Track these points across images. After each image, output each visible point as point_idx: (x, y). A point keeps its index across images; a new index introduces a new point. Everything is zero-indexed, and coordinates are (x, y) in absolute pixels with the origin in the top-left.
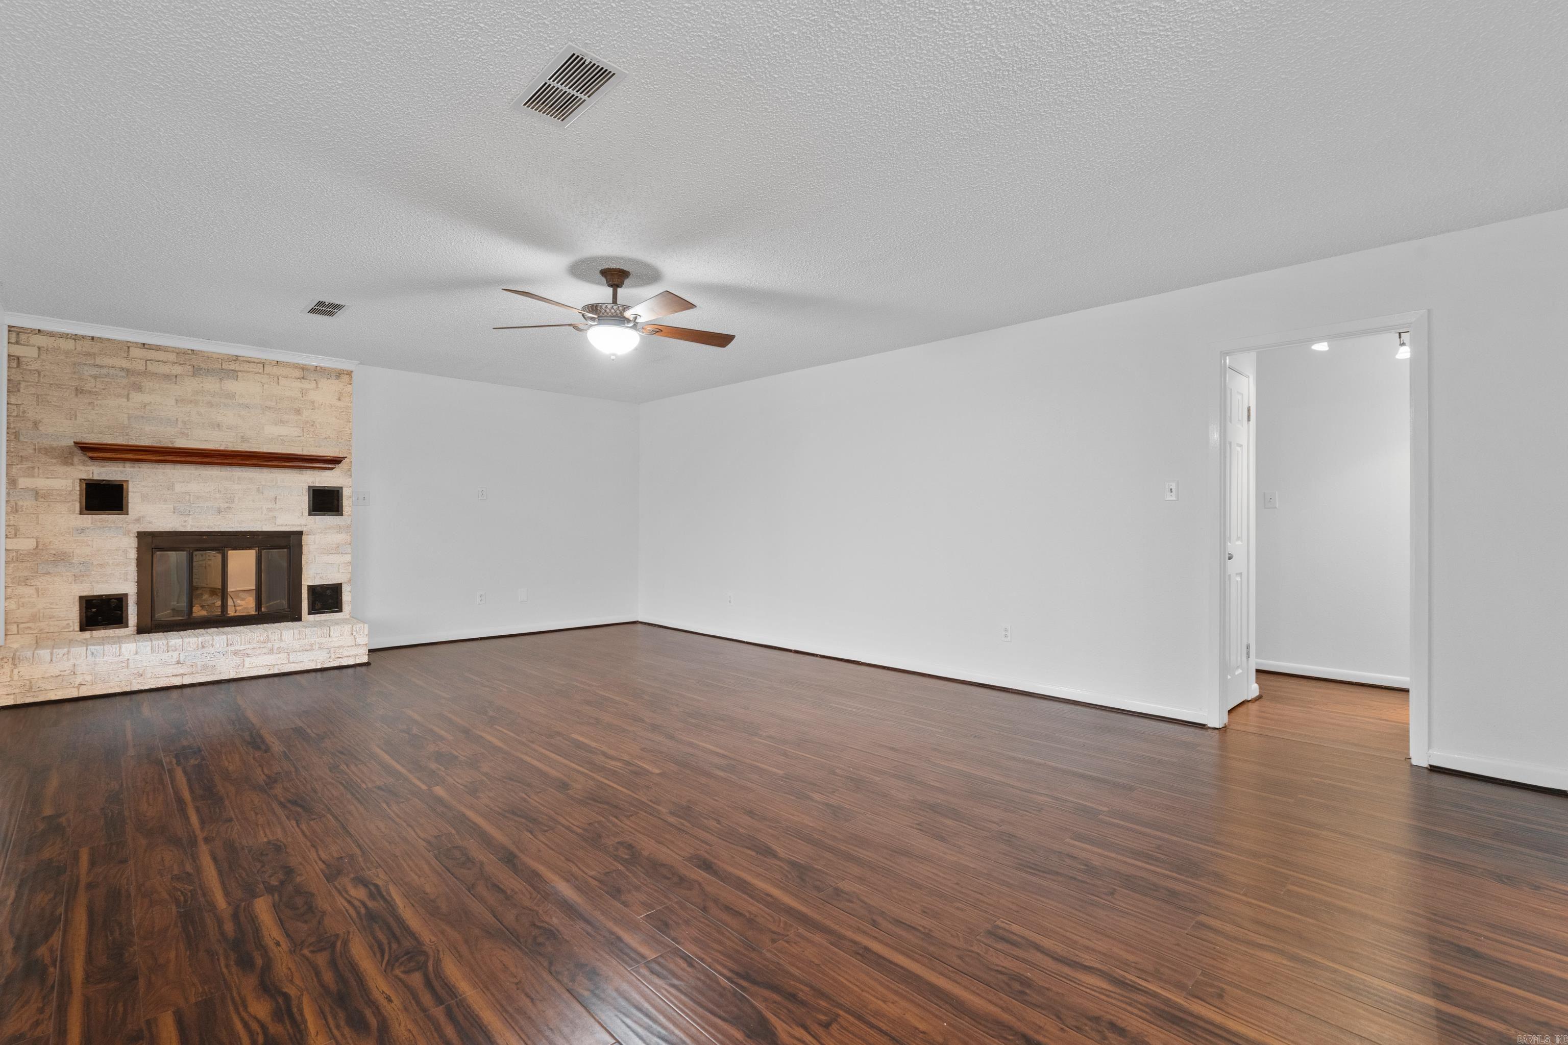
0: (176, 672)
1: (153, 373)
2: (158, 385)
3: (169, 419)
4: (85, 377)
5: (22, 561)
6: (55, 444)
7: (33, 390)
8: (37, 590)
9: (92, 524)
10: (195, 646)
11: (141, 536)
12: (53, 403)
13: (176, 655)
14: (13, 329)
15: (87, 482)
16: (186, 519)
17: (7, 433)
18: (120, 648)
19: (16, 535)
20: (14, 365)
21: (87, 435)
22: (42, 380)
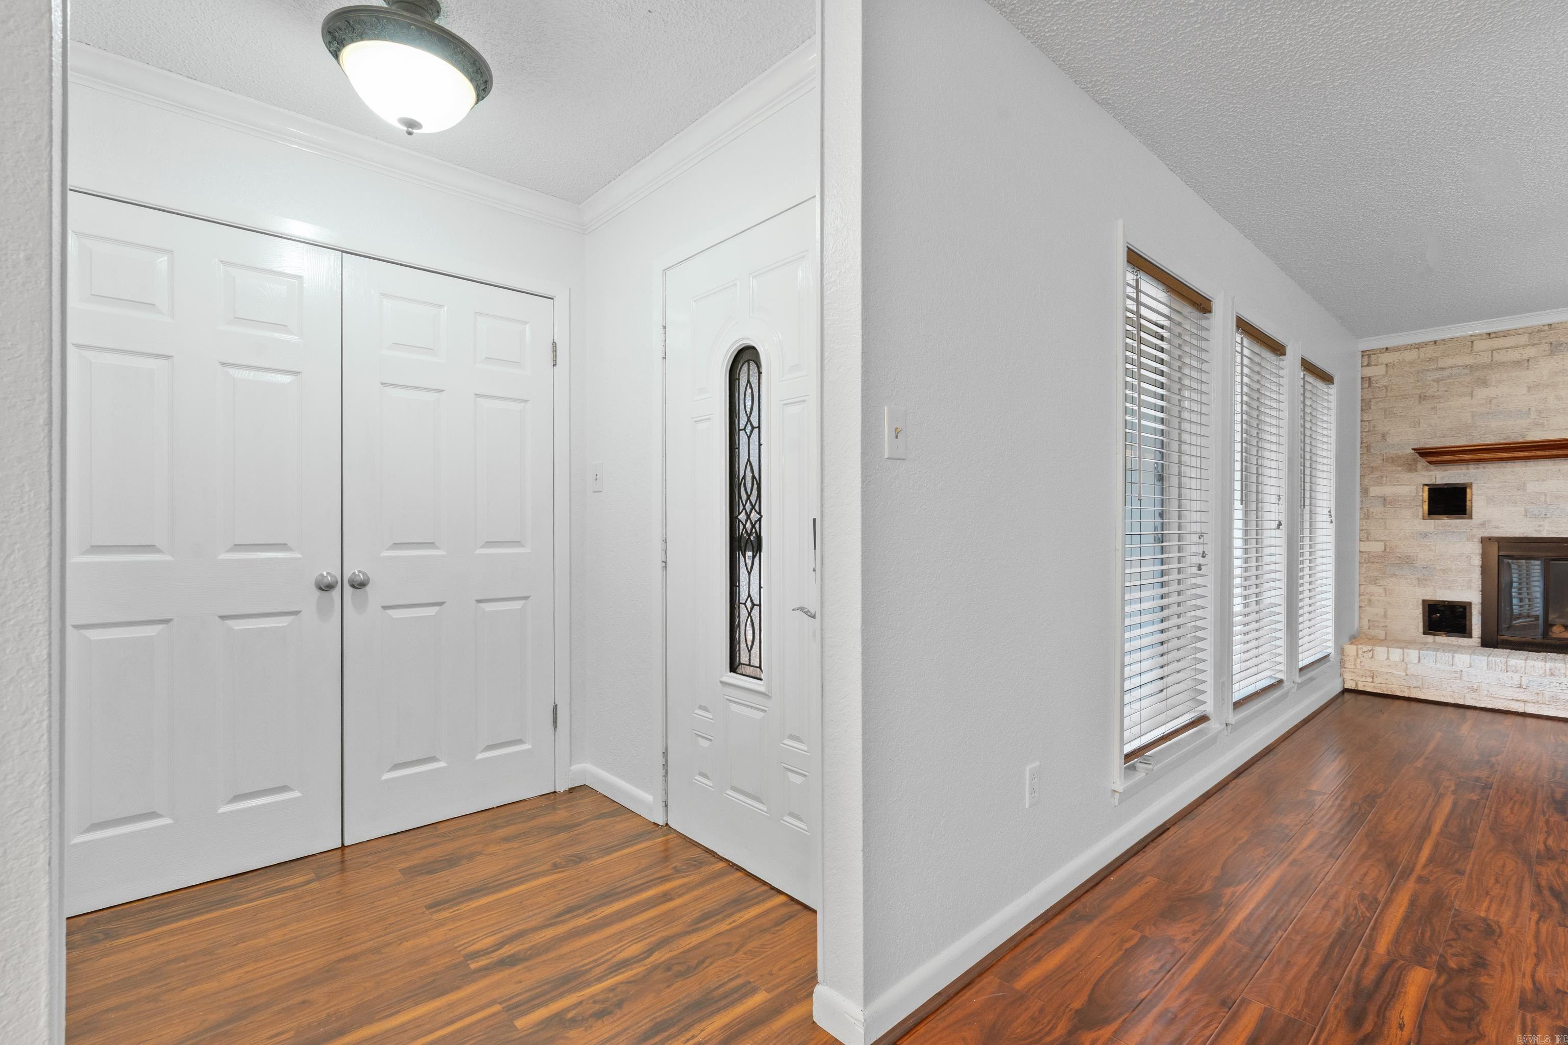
0: (1516, 696)
1: (1500, 363)
2: (1505, 375)
3: (1520, 411)
4: (1428, 383)
5: (1373, 562)
6: (1400, 453)
7: (1381, 405)
8: (1385, 589)
9: (1435, 528)
10: (1541, 672)
11: (1486, 541)
12: (1398, 414)
13: (1516, 677)
14: (1365, 354)
15: (1430, 487)
16: (1542, 523)
17: (1361, 447)
18: (1453, 657)
19: (1368, 539)
20: (1366, 385)
21: (1430, 440)
22: (1389, 394)
